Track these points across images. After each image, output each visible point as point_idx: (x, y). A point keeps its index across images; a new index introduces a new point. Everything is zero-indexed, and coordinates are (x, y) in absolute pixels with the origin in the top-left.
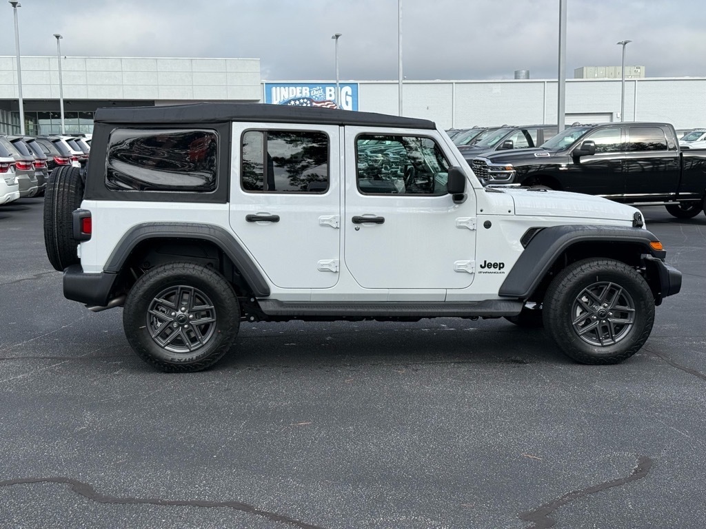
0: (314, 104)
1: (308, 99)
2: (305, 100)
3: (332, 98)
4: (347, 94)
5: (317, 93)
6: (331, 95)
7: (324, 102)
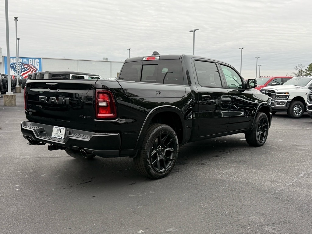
0: (24, 65)
1: (22, 63)
2: (21, 63)
3: (31, 63)
4: (37, 62)
5: (25, 61)
6: (31, 62)
7: (28, 64)
